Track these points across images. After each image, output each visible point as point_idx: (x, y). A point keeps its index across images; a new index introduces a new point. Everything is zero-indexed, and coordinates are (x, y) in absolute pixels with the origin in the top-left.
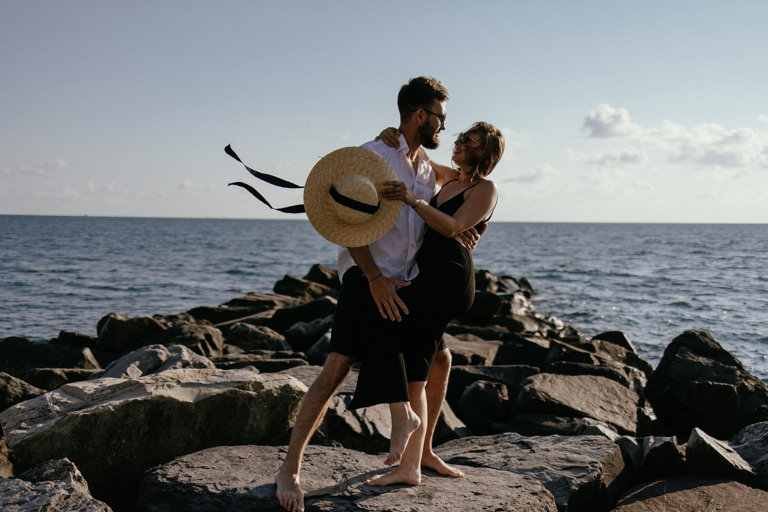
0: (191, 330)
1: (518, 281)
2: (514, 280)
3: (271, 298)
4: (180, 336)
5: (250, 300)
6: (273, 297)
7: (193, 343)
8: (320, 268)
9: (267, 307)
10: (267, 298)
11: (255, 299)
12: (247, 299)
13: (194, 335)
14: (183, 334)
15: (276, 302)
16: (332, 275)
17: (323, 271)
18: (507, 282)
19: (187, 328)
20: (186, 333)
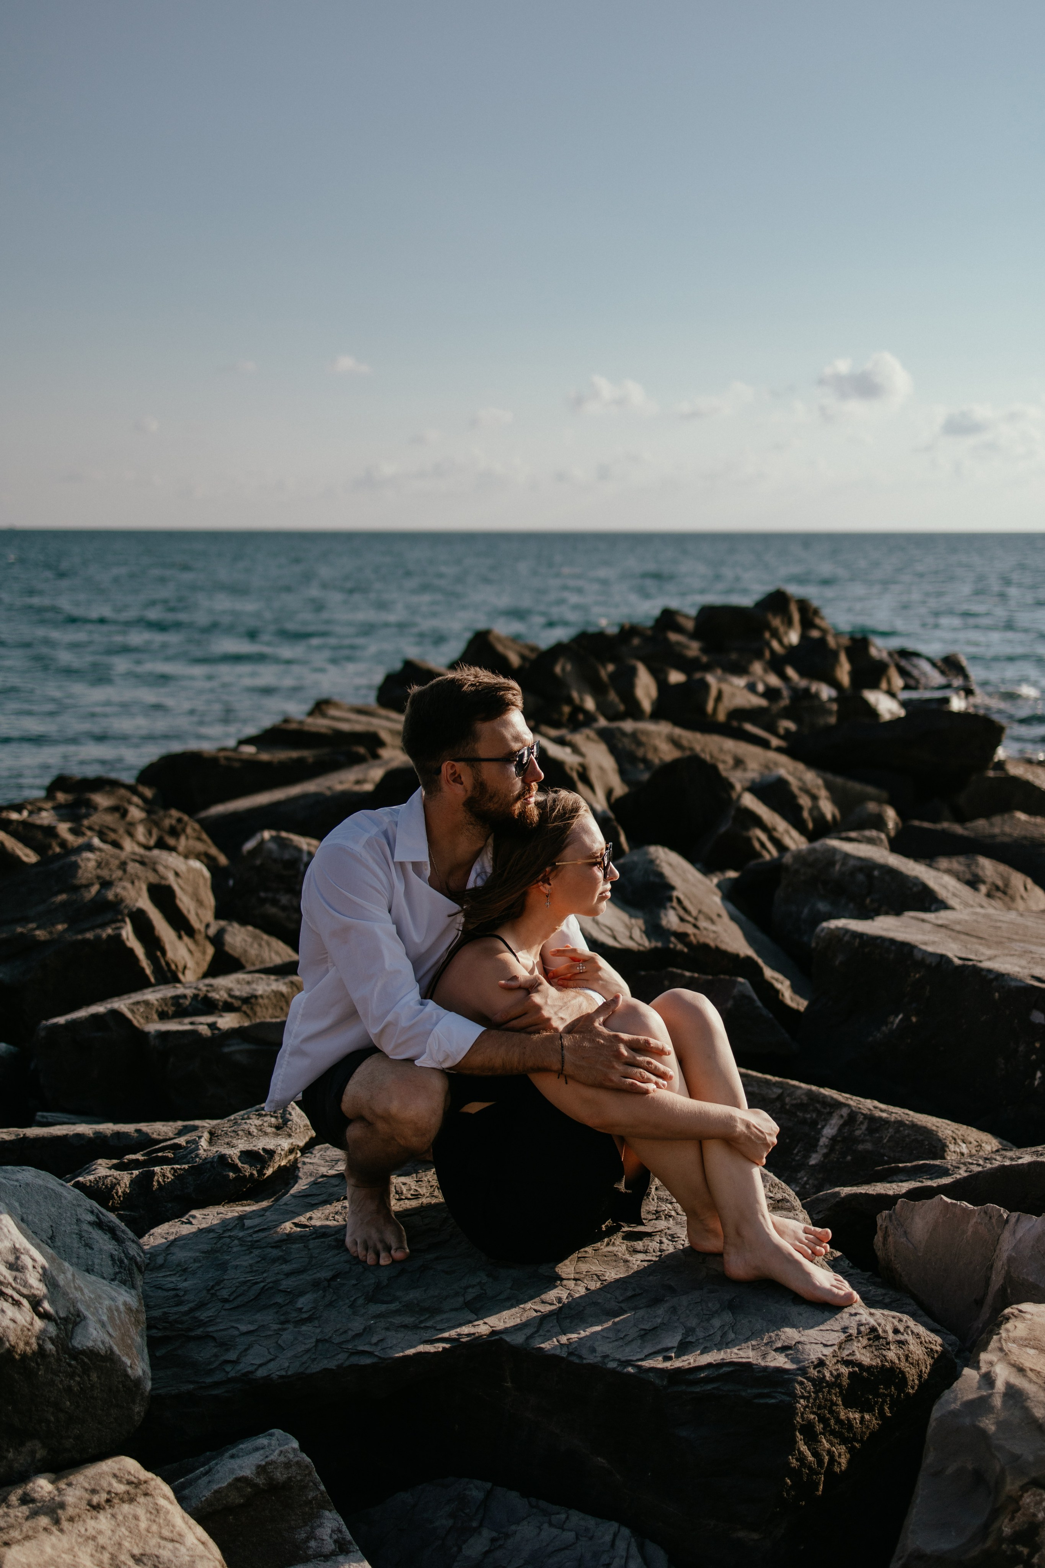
0: (105, 873)
1: (940, 664)
2: (930, 660)
3: (369, 724)
4: (63, 897)
5: (313, 729)
6: (375, 721)
7: (103, 926)
8: (491, 638)
9: (362, 750)
10: (360, 724)
11: (329, 728)
12: (306, 728)
13: (110, 895)
14: (77, 888)
15: (384, 736)
16: (523, 657)
17: (500, 648)
18: (915, 666)
19: (92, 864)
20: (88, 886)
